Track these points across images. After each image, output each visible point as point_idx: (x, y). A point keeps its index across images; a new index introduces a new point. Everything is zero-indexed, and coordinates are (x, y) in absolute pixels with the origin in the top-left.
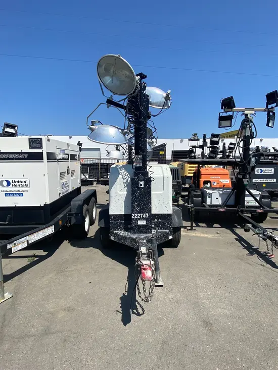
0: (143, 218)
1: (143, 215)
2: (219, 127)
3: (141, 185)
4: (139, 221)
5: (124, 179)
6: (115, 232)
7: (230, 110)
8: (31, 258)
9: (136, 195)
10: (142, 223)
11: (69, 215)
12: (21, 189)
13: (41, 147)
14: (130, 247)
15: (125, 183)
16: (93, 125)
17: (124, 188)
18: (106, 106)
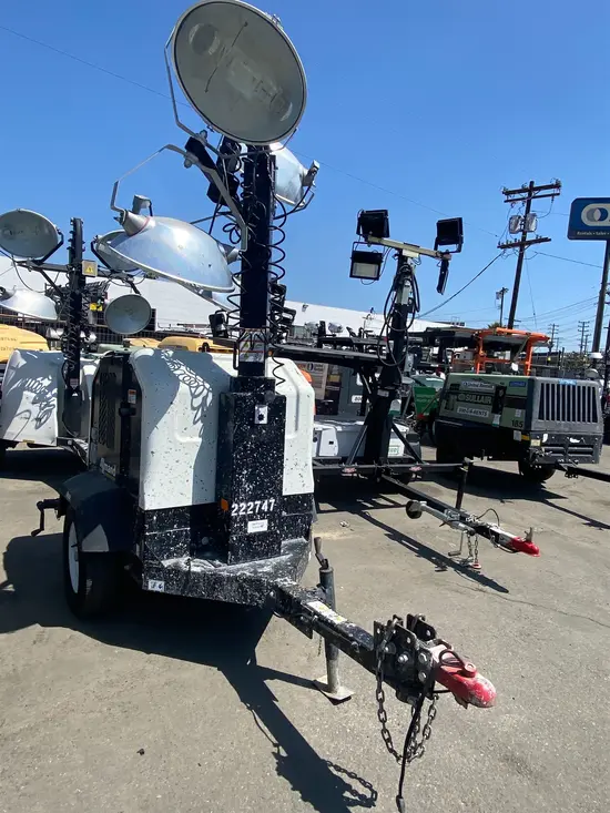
0: (261, 512)
1: (261, 506)
2: (351, 276)
3: (261, 417)
4: (250, 523)
5: (194, 396)
6: (167, 563)
7: (376, 240)
9: (245, 447)
10: (257, 527)
14: (235, 604)
15: (198, 408)
16: (135, 211)
17: (195, 423)
18: (182, 159)
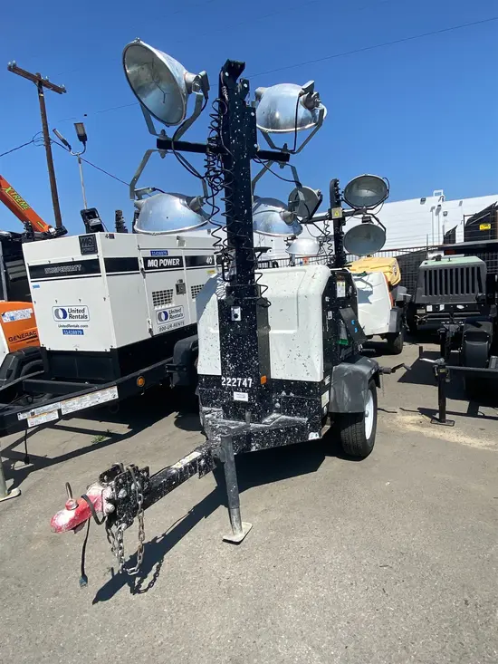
1: (242, 382)
3: (236, 316)
4: (235, 393)
8: (97, 437)
9: (227, 337)
10: (241, 397)
11: (169, 368)
12: (80, 323)
13: (95, 251)
16: (140, 199)
